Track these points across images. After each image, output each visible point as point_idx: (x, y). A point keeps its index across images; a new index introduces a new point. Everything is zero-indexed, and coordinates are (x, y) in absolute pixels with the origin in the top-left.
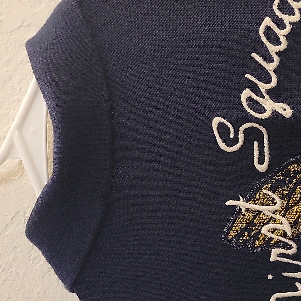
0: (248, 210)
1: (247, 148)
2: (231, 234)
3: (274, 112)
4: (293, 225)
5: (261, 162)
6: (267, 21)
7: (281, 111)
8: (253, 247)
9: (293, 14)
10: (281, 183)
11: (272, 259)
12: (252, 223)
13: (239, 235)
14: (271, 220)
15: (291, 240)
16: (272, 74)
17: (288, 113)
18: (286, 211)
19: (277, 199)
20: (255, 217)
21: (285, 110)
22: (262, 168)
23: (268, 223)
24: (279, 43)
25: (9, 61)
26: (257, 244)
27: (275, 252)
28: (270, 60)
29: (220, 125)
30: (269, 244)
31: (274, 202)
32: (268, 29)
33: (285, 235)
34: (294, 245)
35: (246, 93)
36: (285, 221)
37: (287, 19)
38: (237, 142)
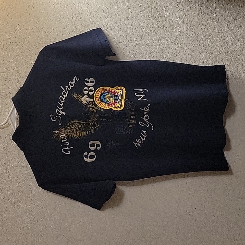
0: (57, 132)
1: (57, 121)
2: (54, 137)
3: (62, 114)
4: (66, 135)
5: (60, 123)
6: (61, 96)
7: (63, 114)
8: (58, 140)
9: (66, 95)
10: (64, 127)
11: (62, 142)
12: (58, 135)
13: (56, 138)
14: (62, 134)
15: (66, 138)
16: (62, 106)
17: (65, 114)
18: (65, 132)
19: (63, 130)
20: (59, 134)
21: (64, 113)
22: (60, 124)
23: (61, 135)
24: (63, 101)
25: (6, 101)
26: (59, 139)
27: (63, 140)
28: (62, 104)
29: (52, 116)
30: (62, 139)
31: (62, 131)
32: (61, 98)
33: (65, 137)
34: (66, 139)
35: (57, 110)
36: (64, 135)
37: (64, 96)
38: (55, 119)
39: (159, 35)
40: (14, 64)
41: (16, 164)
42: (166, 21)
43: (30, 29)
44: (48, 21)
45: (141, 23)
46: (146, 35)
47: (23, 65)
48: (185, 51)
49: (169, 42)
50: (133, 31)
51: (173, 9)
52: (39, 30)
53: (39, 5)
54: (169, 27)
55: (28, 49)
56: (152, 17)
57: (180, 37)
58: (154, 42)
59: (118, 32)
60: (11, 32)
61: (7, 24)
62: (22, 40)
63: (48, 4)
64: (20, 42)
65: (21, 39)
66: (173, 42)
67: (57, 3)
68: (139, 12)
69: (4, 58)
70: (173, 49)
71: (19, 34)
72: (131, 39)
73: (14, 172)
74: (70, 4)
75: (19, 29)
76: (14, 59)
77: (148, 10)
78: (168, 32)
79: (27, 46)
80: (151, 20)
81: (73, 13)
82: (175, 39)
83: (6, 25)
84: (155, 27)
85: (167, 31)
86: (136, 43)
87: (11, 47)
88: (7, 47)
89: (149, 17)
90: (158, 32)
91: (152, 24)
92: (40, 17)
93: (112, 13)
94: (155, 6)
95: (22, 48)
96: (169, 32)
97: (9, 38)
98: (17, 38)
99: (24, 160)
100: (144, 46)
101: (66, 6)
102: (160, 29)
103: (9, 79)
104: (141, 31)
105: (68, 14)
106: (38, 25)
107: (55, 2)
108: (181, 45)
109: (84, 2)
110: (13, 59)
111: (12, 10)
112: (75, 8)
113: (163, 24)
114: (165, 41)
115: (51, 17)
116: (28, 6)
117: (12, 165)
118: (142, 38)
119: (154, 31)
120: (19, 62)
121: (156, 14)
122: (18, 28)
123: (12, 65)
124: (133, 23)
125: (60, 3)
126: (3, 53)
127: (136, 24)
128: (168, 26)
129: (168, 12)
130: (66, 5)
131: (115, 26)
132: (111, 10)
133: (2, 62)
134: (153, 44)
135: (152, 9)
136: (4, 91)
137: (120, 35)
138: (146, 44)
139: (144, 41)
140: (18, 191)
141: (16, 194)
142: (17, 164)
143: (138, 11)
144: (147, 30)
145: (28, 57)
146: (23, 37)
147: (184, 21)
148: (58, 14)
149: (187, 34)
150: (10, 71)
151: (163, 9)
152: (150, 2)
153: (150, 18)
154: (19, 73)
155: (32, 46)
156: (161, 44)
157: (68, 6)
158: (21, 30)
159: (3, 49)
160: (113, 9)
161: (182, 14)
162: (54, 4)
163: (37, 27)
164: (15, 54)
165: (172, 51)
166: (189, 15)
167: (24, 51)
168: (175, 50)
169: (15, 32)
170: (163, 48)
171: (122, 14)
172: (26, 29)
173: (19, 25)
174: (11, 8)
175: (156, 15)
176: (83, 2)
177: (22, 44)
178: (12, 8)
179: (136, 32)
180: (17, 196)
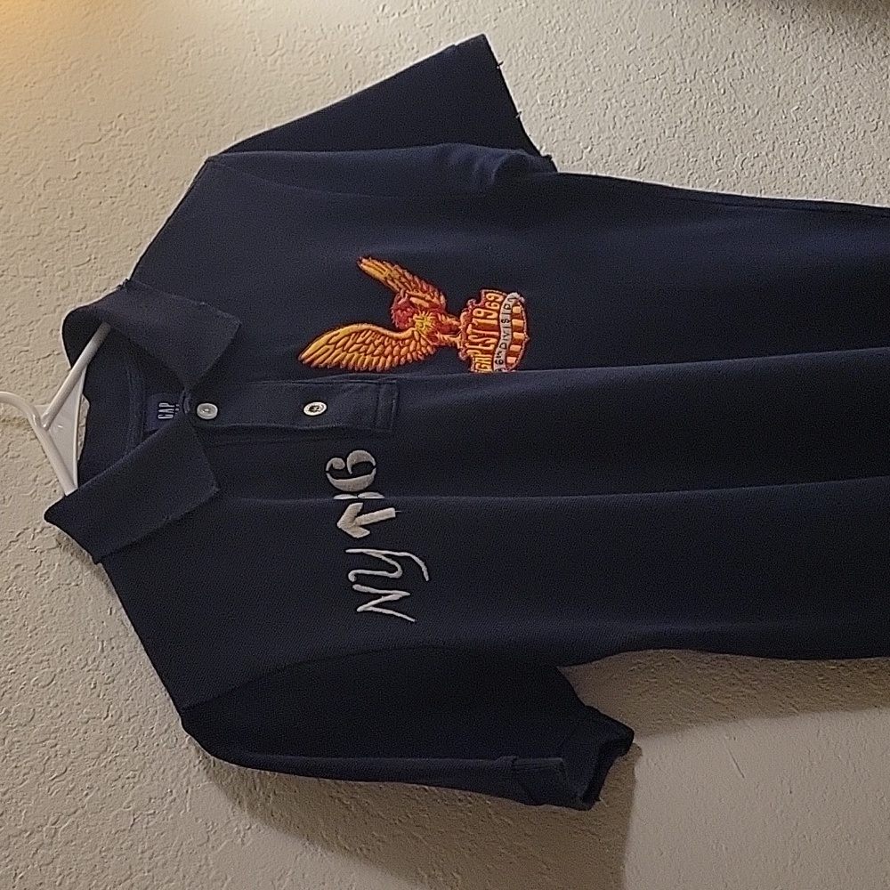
39: (733, 134)
40: (85, 246)
41: (52, 669)
42: (751, 91)
43: (169, 128)
44: (246, 102)
45: (644, 100)
46: (676, 136)
47: (129, 248)
48: (859, 184)
49: (783, 157)
50: (618, 126)
51: (770, 57)
52: (208, 131)
53: (211, 57)
54: (768, 109)
55: (153, 192)
56: (688, 81)
57: (824, 140)
58: (715, 159)
59: (553, 130)
60: (85, 141)
61: (71, 115)
62: (131, 166)
63: (249, 55)
64: (119, 172)
65: (126, 161)
66: (797, 157)
67: (287, 50)
68: (630, 67)
69: (42, 227)
70: (805, 176)
71: (119, 145)
72: (611, 149)
73: (36, 717)
74: (339, 53)
75: (120, 130)
76: (88, 230)
77: (666, 62)
78: (769, 126)
79: (153, 182)
80: (688, 90)
81: (353, 77)
82: (802, 145)
83: (67, 119)
84: (709, 111)
85: (763, 121)
86: (637, 163)
87: (81, 186)
88: (62, 187)
89: (678, 81)
90: (723, 126)
91: (692, 101)
92: (214, 92)
93: (520, 74)
94: (696, 50)
95: (128, 190)
96: (773, 124)
97: (75, 160)
98: (108, 157)
99: (103, 650)
100: (672, 172)
101: (325, 57)
102: (732, 117)
103: (58, 299)
104: (652, 126)
105: (332, 80)
106: (203, 115)
107: (279, 47)
108: (835, 164)
109: (397, 45)
110: (82, 227)
111: (97, 73)
112: (364, 62)
113: (739, 101)
114: (764, 153)
115: (259, 90)
116: (164, 61)
117: (30, 680)
118: (661, 147)
119: (706, 122)
120: (112, 239)
121: (703, 72)
122: (118, 128)
123: (78, 247)
124: (614, 100)
125: (297, 49)
126: (40, 209)
127: (623, 103)
128: (763, 106)
129: (755, 66)
130: (322, 56)
131: (537, 111)
132: (514, 64)
133: (30, 238)
134: (713, 163)
135: (682, 59)
136: (28, 345)
137: (560, 138)
138: (681, 165)
139: (668, 154)
140: (52, 819)
141: (37, 836)
142: (58, 670)
143: (628, 66)
144: (675, 122)
145: (154, 218)
146: (137, 154)
147: (826, 90)
148: (292, 80)
149: (852, 130)
150: (64, 268)
151: (730, 56)
152: (671, 39)
153: (682, 85)
154: (106, 277)
155: (173, 182)
156: (749, 164)
157: (333, 57)
158: (128, 133)
159: (40, 195)
160: (520, 62)
161: (813, 69)
162: (272, 54)
163: (200, 121)
164: (93, 210)
165: (803, 183)
166: (844, 71)
167: (134, 201)
168: (814, 182)
169: (103, 140)
170: (757, 175)
171: (560, 75)
172: (153, 130)
173: (122, 117)
174: (92, 68)
175: (706, 75)
176: (395, 45)
177: (131, 176)
178: (95, 69)
179: (630, 128)
180: (41, 852)
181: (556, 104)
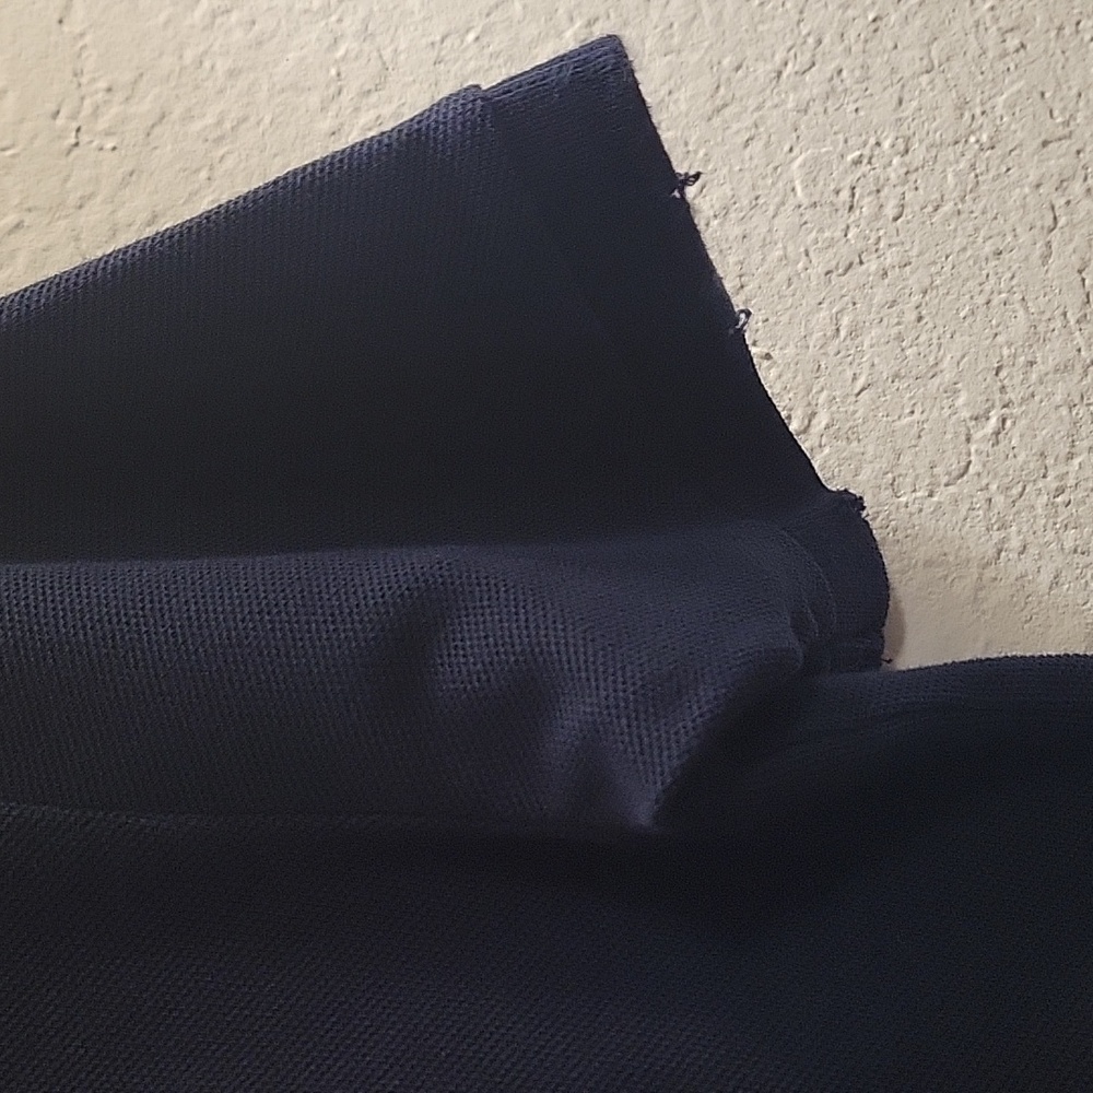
181: (867, 206)
